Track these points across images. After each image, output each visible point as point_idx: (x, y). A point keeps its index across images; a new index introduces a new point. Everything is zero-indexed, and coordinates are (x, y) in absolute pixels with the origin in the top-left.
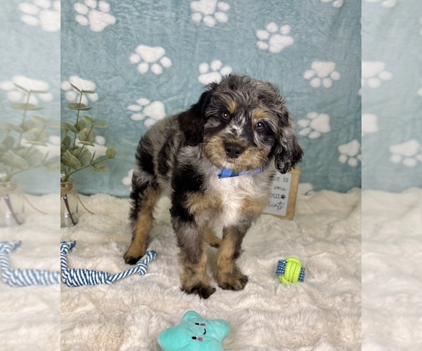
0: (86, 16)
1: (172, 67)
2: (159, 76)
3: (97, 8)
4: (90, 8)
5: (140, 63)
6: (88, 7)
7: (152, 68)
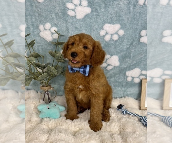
0: (74, 10)
3: (80, 5)
4: (76, 5)
6: (75, 5)
7: (113, 37)
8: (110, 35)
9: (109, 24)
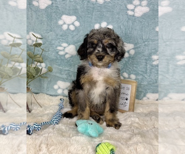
0: (38, 1)
2: (73, 31)
5: (63, 24)
7: (69, 27)
8: (67, 25)
9: (66, 15)
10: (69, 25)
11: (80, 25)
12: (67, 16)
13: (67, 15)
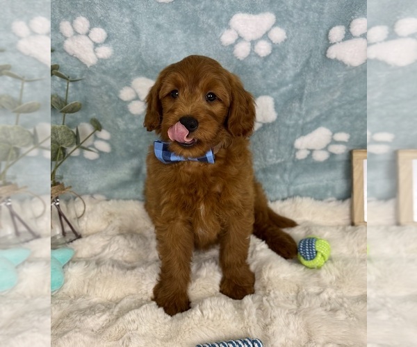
1: (286, 40)
2: (266, 58)
5: (236, 42)
7: (256, 47)
8: (250, 44)
9: (243, 13)
10: (253, 43)
11: (286, 37)
12: (245, 16)
13: (246, 11)
